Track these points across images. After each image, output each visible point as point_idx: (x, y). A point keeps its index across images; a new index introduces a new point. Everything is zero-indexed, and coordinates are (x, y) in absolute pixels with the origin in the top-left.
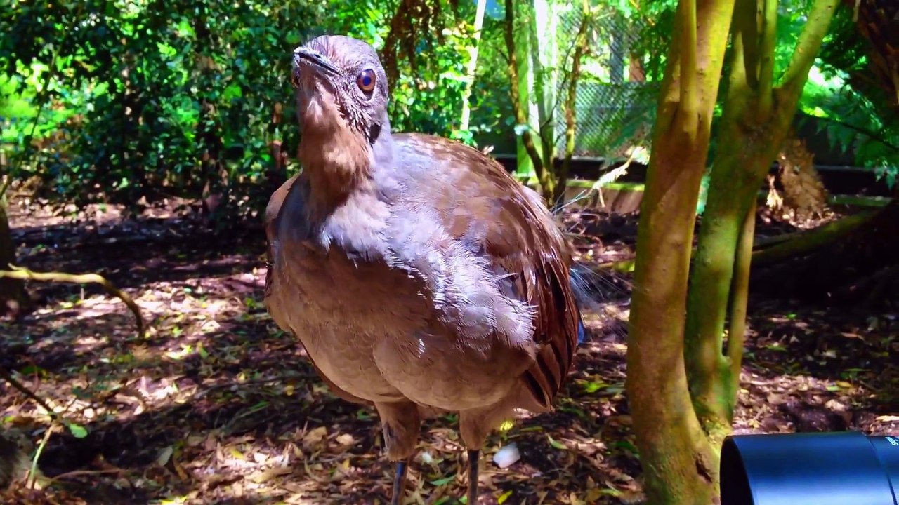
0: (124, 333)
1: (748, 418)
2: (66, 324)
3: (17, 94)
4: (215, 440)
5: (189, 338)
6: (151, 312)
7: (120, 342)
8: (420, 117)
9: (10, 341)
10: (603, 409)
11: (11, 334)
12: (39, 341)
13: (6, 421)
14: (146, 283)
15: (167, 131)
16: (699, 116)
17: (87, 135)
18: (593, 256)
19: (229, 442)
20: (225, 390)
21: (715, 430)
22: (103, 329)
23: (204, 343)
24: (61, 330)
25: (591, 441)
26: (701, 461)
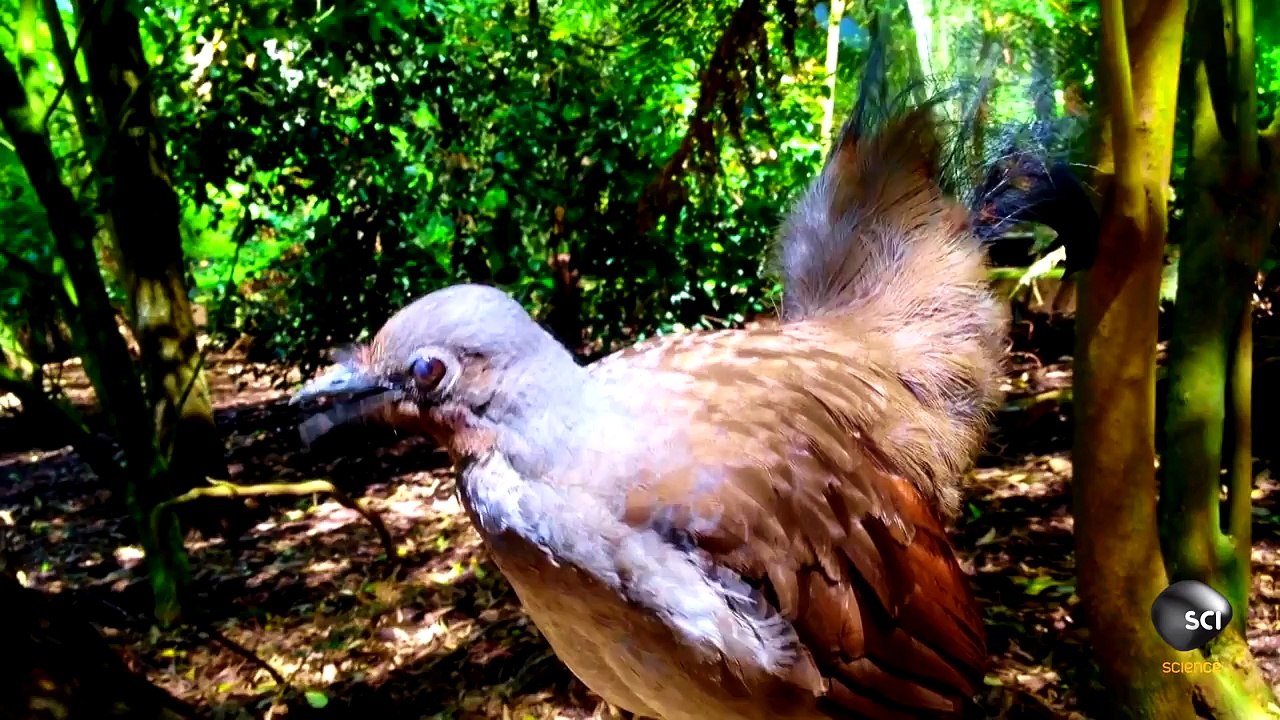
0: (372, 551)
1: (1272, 619)
2: (293, 543)
3: (211, 230)
4: (499, 701)
5: (460, 552)
6: (406, 518)
7: (367, 564)
8: (758, 205)
9: (223, 573)
10: (1054, 620)
11: (221, 564)
12: (260, 572)
13: (221, 690)
14: (397, 475)
15: (412, 258)
16: (1148, 192)
17: (308, 274)
18: (1030, 381)
19: (520, 702)
20: (509, 626)
21: (1219, 647)
22: (344, 546)
23: (479, 558)
24: (288, 552)
25: (1037, 670)
26: (1201, 696)
